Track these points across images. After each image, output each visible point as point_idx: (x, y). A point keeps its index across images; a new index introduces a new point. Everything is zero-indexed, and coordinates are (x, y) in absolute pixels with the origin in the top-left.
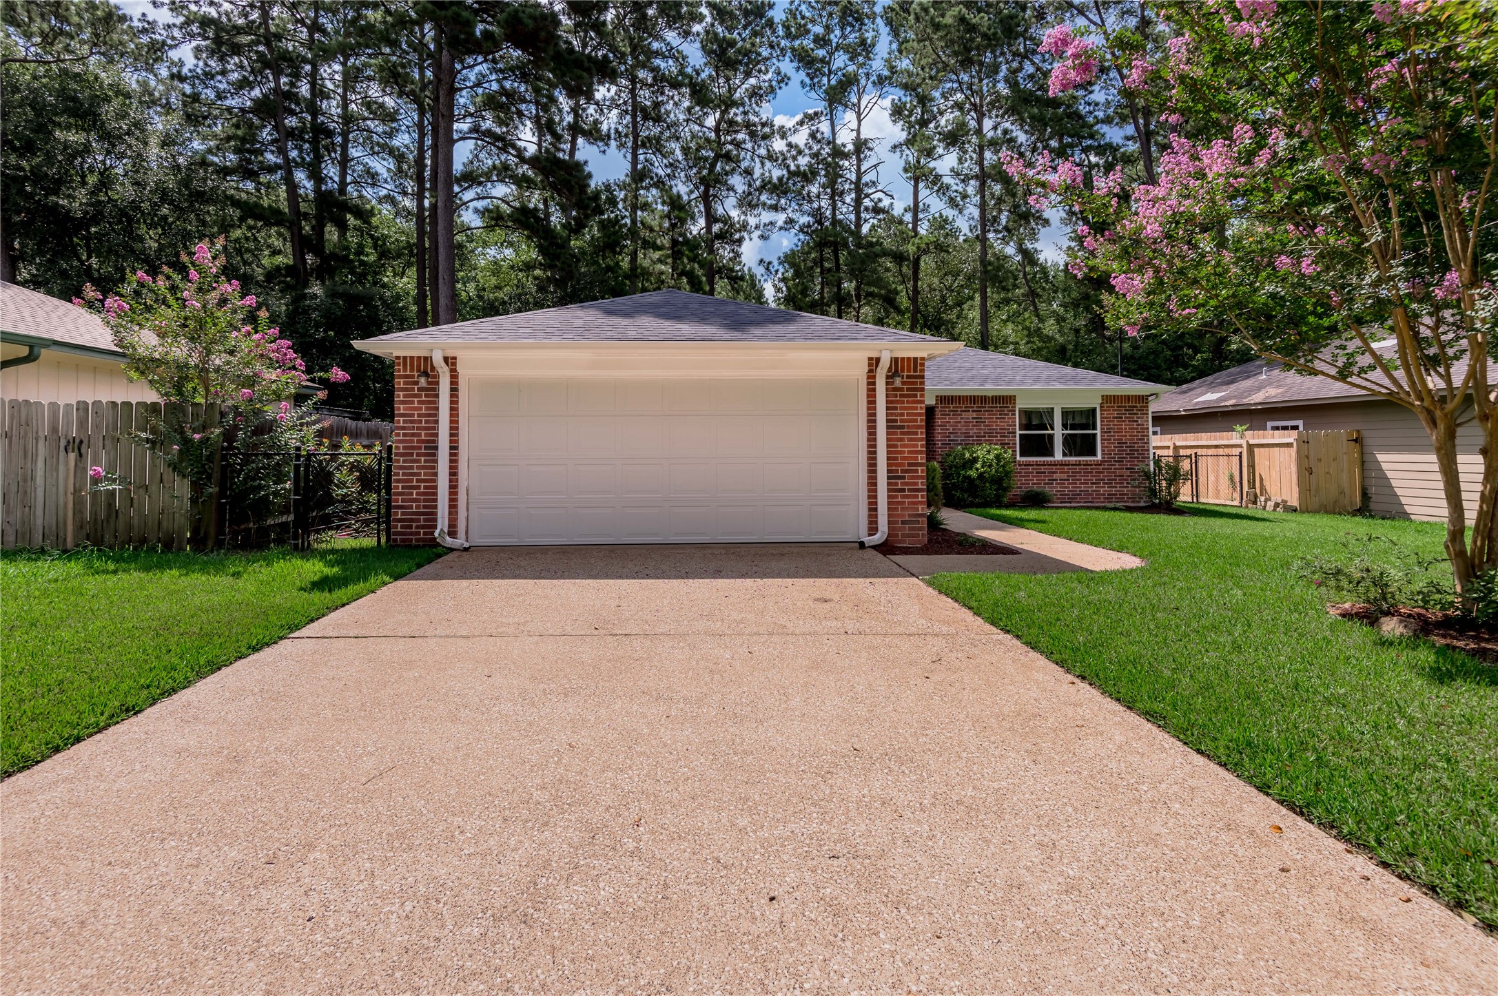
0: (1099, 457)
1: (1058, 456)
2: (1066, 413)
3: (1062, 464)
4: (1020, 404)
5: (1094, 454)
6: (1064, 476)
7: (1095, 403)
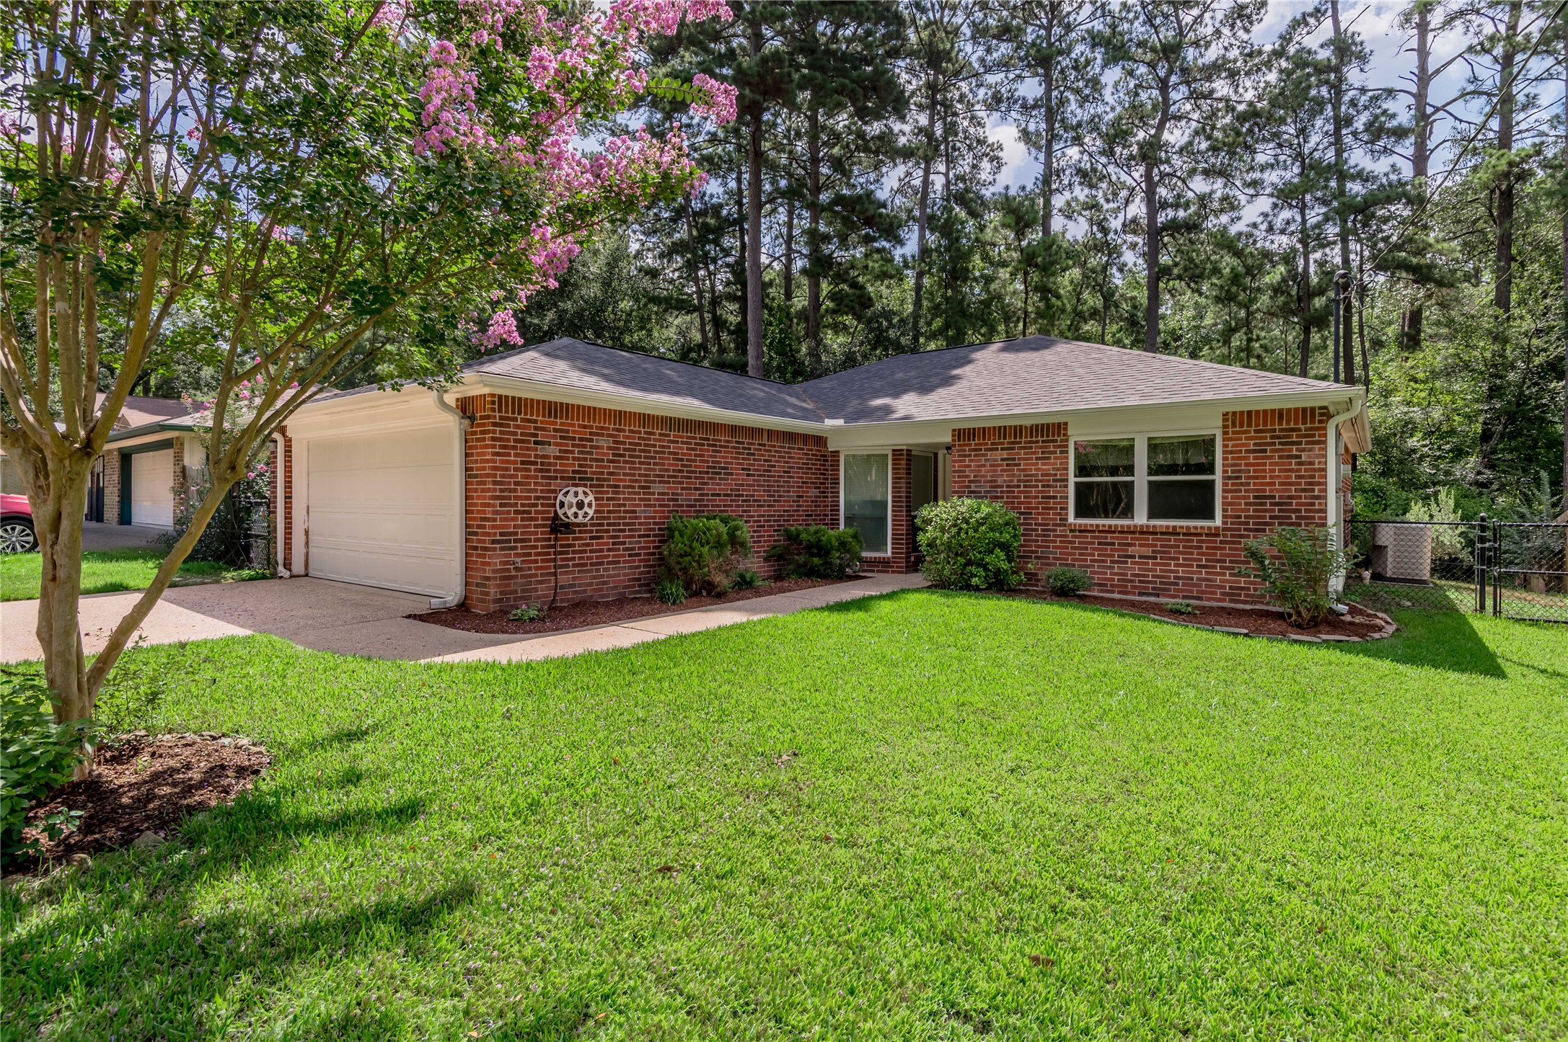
0: (1218, 521)
1: (1141, 518)
2: (1154, 447)
3: (1144, 531)
4: (1077, 435)
5: (1211, 516)
6: (1148, 551)
7: (1212, 427)
